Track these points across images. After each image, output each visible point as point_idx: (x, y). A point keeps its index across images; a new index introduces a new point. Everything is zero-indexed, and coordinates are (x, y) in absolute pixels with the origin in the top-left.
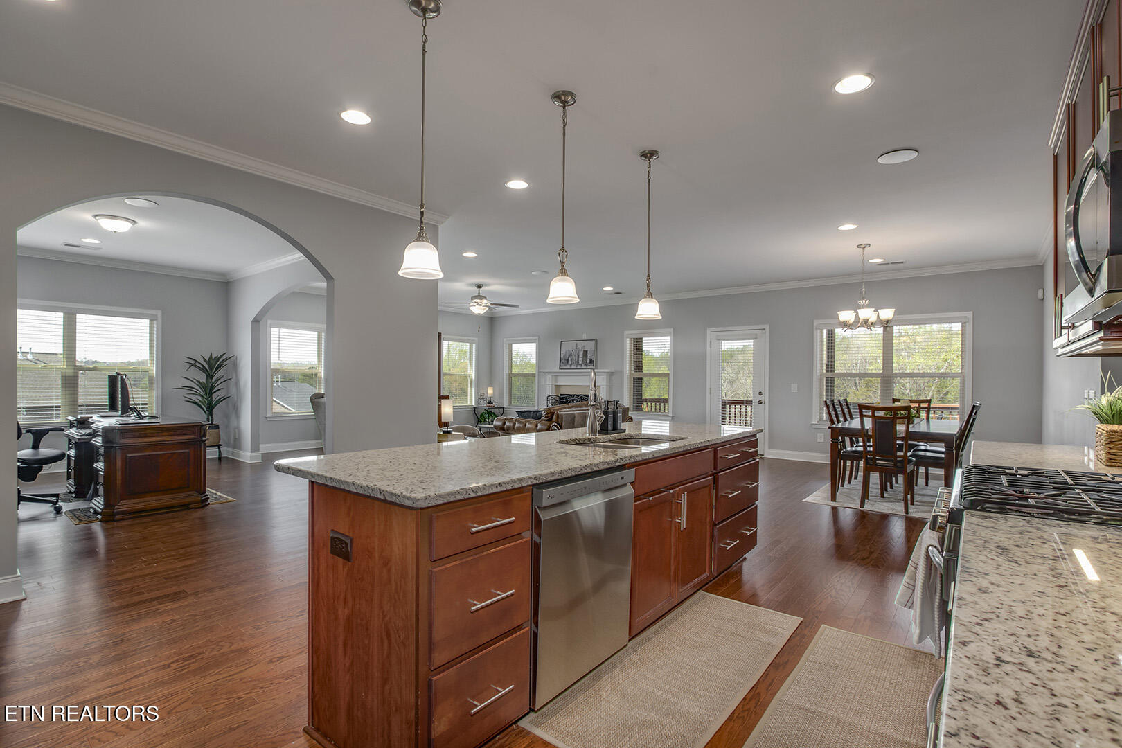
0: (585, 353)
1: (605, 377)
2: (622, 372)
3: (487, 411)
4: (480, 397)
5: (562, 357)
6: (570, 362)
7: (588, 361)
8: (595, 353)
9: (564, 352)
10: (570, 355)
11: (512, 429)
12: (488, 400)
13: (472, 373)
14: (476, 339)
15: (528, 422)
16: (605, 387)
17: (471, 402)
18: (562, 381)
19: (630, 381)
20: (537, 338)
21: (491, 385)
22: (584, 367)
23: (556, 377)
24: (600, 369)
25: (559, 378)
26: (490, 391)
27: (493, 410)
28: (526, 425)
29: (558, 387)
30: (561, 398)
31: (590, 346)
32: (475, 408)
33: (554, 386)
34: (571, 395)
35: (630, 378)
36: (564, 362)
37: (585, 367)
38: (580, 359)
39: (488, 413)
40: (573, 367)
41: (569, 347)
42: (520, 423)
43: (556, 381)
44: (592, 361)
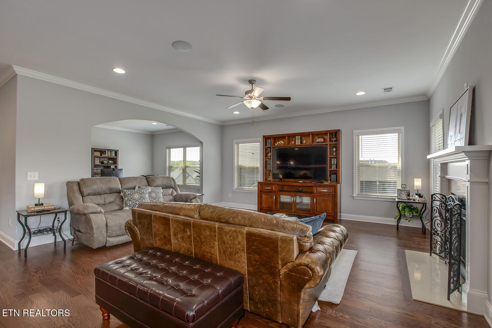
4: (401, 189)
26: (417, 183)
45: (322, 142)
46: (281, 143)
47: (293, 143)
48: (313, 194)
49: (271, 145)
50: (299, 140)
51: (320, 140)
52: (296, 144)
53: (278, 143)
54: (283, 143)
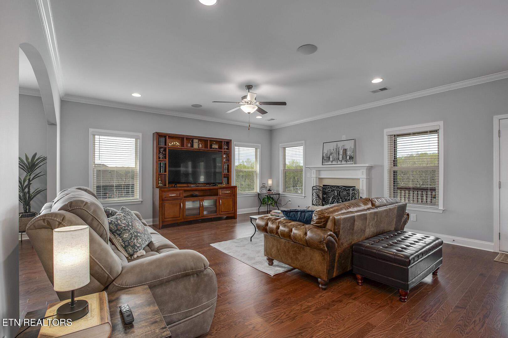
0: (345, 151)
1: (365, 171)
2: (382, 166)
3: (267, 196)
4: (263, 186)
5: (324, 155)
6: (331, 159)
7: (348, 158)
8: (354, 151)
9: (325, 151)
10: (331, 154)
11: (275, 231)
12: (268, 188)
13: (257, 168)
14: (260, 145)
15: (294, 226)
16: (365, 180)
17: (257, 190)
18: (324, 175)
19: (390, 174)
20: (303, 142)
21: (271, 177)
22: (343, 162)
23: (319, 171)
24: (359, 164)
25: (322, 172)
26: (270, 182)
27: (272, 196)
28: (291, 230)
29: (321, 179)
30: (323, 188)
31: (349, 145)
32: (259, 194)
33: (318, 178)
34: (333, 186)
35: (390, 172)
36: (326, 159)
37: (345, 163)
38: (341, 157)
39: (268, 198)
40: (334, 163)
41: (331, 147)
42: (285, 226)
43: (319, 175)
44: (351, 158)
45: (217, 149)
46: (176, 143)
47: (189, 145)
48: (218, 196)
49: (165, 145)
50: (197, 143)
51: (215, 146)
52: (193, 147)
53: (172, 143)
54: (179, 144)
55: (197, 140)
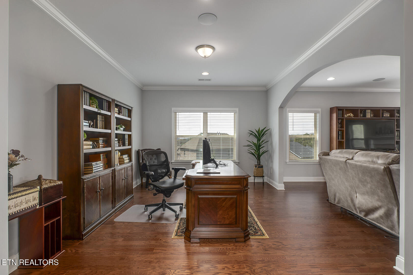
45: (388, 117)
46: (351, 115)
47: (361, 115)
49: (343, 116)
50: (370, 113)
51: (387, 115)
52: (366, 117)
53: (348, 115)
54: (353, 115)
55: (369, 111)
